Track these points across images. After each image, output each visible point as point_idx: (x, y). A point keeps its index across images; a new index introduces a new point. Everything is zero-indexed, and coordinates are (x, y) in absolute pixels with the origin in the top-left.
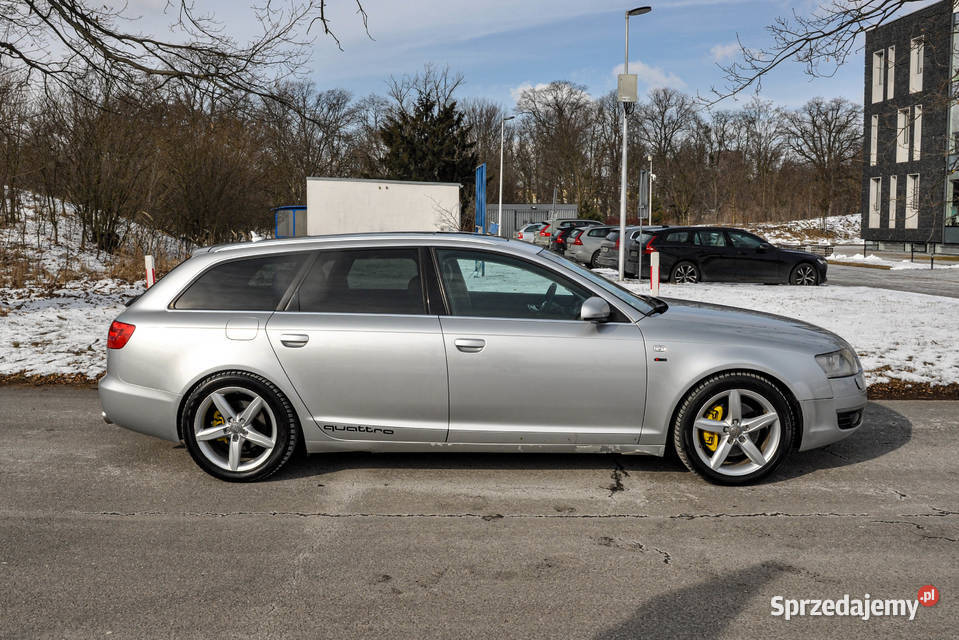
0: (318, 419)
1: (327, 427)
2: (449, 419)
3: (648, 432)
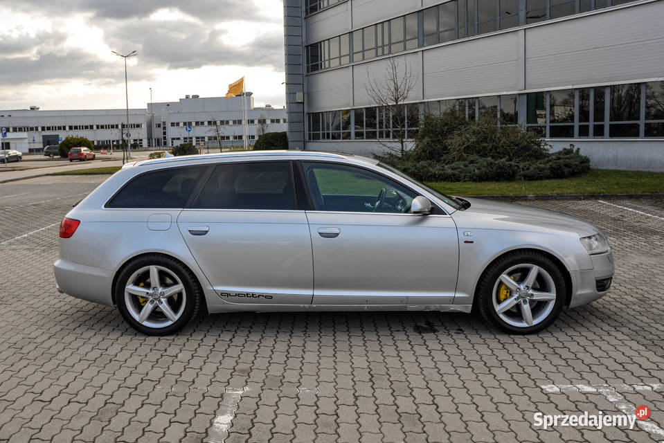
0: (216, 288)
1: (223, 294)
2: (314, 287)
3: (459, 295)
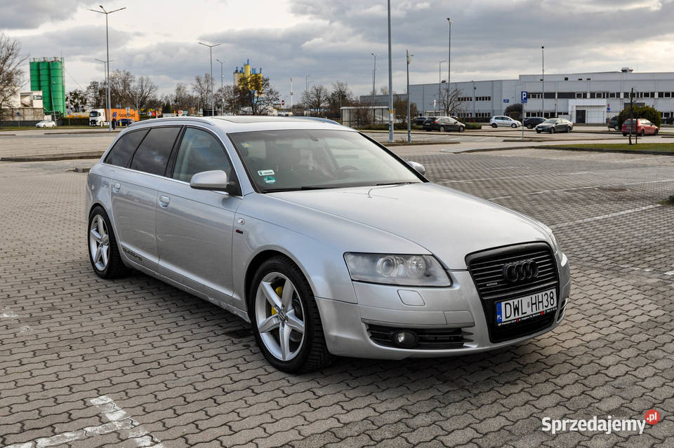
2: (159, 257)
3: (235, 296)
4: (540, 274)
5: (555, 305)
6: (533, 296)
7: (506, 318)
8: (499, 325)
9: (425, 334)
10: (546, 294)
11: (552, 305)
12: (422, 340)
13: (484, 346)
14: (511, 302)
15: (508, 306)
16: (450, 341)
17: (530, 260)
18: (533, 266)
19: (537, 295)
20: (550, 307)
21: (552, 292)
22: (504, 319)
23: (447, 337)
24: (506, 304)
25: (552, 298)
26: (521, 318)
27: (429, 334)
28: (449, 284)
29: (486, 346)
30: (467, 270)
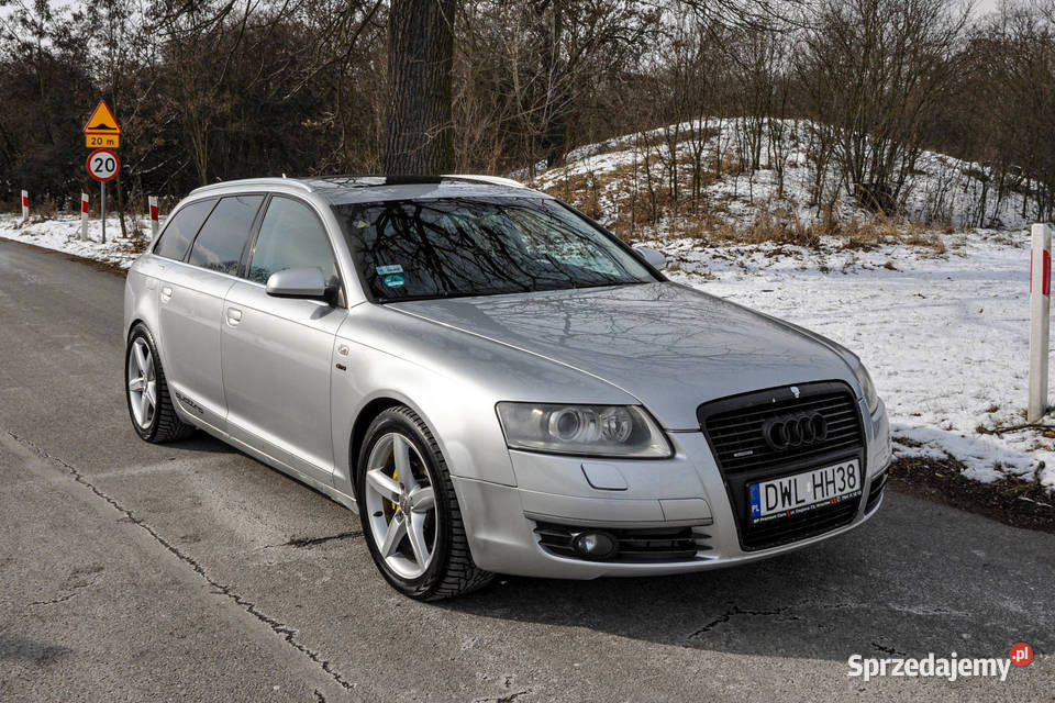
0: (173, 384)
2: (227, 407)
3: (337, 473)
4: (830, 435)
5: (857, 487)
6: (817, 473)
7: (768, 509)
8: (755, 521)
9: (629, 537)
10: (841, 468)
11: (852, 487)
12: (624, 546)
13: (730, 557)
14: (776, 482)
15: (771, 490)
16: (672, 548)
17: (815, 413)
18: (818, 422)
19: (823, 470)
20: (848, 490)
21: (851, 466)
22: (764, 511)
23: (667, 542)
24: (767, 487)
25: (852, 475)
26: (794, 509)
27: (636, 537)
28: (669, 453)
29: (735, 556)
30: (699, 430)
